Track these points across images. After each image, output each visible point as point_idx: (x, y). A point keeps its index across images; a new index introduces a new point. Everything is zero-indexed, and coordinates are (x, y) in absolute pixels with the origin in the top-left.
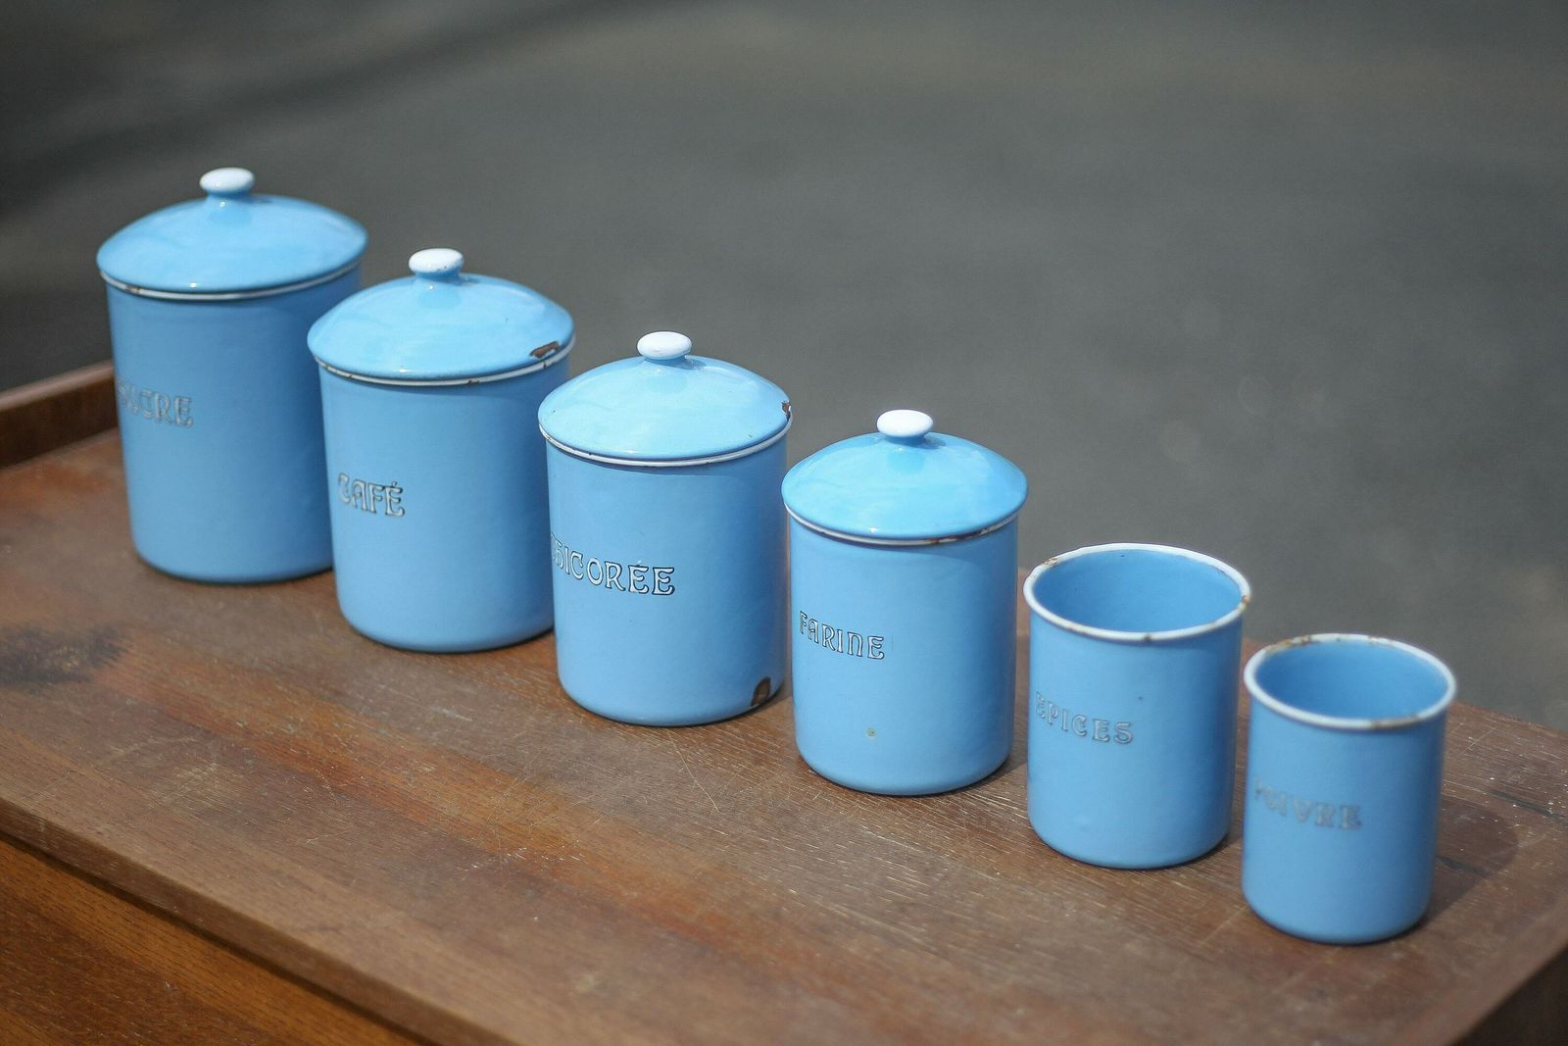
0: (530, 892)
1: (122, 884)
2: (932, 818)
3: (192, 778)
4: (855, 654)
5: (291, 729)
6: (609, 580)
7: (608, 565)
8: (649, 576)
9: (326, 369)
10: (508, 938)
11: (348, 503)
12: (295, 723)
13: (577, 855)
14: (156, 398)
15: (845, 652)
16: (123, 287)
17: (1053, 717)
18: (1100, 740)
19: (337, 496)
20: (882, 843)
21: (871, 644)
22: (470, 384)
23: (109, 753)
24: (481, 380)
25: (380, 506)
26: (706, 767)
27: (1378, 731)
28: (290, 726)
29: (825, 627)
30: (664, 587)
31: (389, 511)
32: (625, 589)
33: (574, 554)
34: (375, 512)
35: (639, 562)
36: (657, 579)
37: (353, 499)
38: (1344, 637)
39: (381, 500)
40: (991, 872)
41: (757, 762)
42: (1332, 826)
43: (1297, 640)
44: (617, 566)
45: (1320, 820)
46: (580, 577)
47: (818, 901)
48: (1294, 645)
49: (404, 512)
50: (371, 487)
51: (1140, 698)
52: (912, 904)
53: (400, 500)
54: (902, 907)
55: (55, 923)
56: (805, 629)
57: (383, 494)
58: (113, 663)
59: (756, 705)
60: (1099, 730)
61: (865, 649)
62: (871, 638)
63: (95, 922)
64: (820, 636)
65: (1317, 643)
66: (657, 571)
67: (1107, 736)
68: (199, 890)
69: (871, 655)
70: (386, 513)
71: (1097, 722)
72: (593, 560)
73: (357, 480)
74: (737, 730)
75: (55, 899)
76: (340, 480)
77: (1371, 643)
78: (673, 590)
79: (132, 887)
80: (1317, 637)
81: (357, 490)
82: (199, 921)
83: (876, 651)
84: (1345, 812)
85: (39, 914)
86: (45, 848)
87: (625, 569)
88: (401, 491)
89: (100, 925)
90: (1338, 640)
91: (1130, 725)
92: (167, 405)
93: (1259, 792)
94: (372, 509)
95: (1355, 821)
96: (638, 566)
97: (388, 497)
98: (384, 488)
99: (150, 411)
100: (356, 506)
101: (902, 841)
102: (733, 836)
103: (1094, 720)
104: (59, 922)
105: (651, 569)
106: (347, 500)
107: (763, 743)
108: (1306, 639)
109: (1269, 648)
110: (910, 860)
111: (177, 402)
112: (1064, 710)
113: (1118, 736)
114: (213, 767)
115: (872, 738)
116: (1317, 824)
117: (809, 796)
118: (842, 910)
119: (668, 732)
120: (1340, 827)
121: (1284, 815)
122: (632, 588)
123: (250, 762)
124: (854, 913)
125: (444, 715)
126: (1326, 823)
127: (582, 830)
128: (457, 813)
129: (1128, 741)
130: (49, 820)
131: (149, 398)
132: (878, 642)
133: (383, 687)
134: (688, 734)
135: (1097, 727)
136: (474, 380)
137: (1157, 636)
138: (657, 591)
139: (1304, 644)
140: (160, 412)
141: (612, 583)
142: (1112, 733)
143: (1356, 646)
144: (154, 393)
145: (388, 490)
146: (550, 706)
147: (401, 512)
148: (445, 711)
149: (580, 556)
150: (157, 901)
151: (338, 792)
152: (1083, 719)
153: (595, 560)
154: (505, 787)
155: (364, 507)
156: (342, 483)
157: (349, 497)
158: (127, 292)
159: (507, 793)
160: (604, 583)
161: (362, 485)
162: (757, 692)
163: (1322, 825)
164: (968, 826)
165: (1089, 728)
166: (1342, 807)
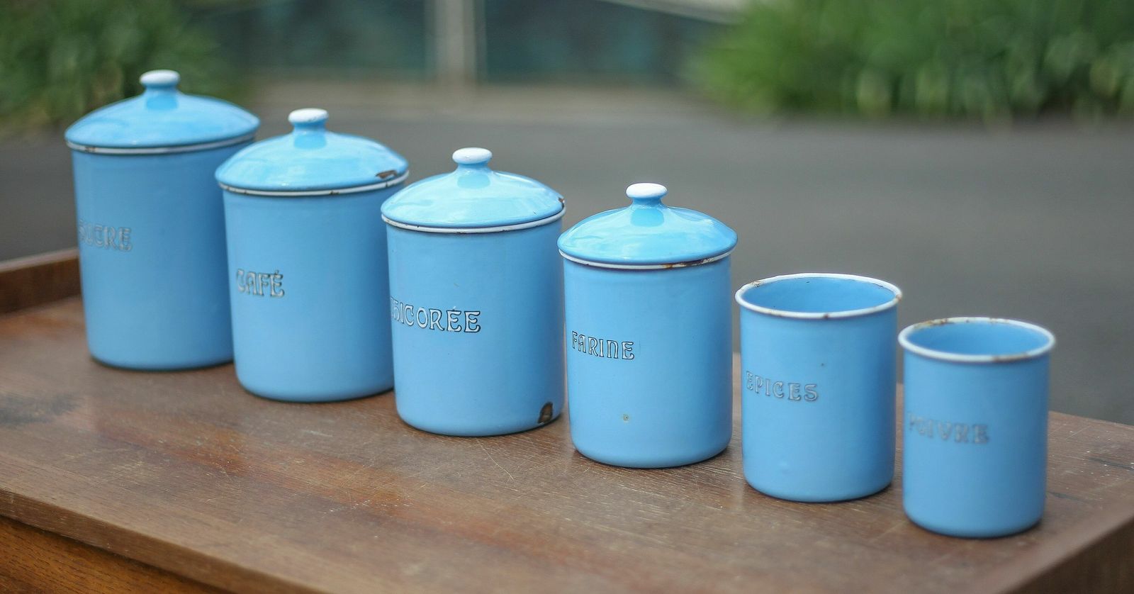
0: (371, 524)
1: (69, 533)
2: (672, 480)
3: (124, 469)
4: (613, 356)
5: (199, 444)
6: (432, 323)
7: (432, 311)
8: (461, 318)
9: (228, 190)
10: (354, 548)
11: (244, 291)
12: (202, 440)
13: (407, 503)
14: (106, 231)
15: (605, 356)
16: (83, 148)
17: (759, 387)
18: (794, 399)
19: (236, 286)
20: (635, 493)
21: (624, 348)
22: (332, 195)
23: (64, 458)
24: (341, 191)
25: (267, 290)
26: (504, 457)
27: (998, 363)
28: (198, 442)
29: (590, 339)
30: (473, 326)
31: (273, 293)
32: (444, 329)
33: (407, 307)
34: (263, 295)
35: (454, 308)
36: (468, 319)
37: (247, 288)
38: (972, 319)
39: (268, 284)
40: (717, 506)
41: (543, 453)
42: (967, 441)
43: (937, 321)
44: (439, 312)
45: (958, 437)
46: (411, 324)
47: (587, 524)
48: (935, 325)
49: (284, 293)
50: (260, 276)
51: (823, 365)
52: (656, 524)
53: (281, 284)
54: (650, 526)
55: (20, 581)
56: (576, 344)
57: (268, 280)
58: (69, 412)
59: (542, 424)
60: (793, 391)
61: (620, 352)
62: (624, 344)
63: (50, 574)
64: (587, 348)
65: (952, 323)
66: (467, 314)
67: (799, 396)
68: (126, 527)
69: (624, 357)
70: (271, 295)
71: (791, 386)
72: (420, 309)
73: (250, 272)
74: (528, 438)
75: (21, 562)
76: (237, 275)
77: (991, 323)
78: (480, 328)
79: (76, 535)
80: (951, 320)
81: (250, 280)
82: (126, 552)
83: (628, 353)
84: (977, 430)
85: (9, 576)
86: (14, 516)
87: (444, 313)
88: (282, 277)
89: (53, 575)
90: (967, 321)
91: (816, 386)
92: (113, 234)
93: (912, 424)
94: (261, 293)
95: (984, 437)
96: (453, 311)
97: (272, 282)
98: (269, 276)
99: (100, 240)
100: (249, 292)
101: (650, 492)
102: (524, 492)
103: (789, 384)
104: (23, 579)
105: (463, 312)
106: (242, 289)
107: (547, 445)
108: (944, 320)
109: (916, 325)
110: (655, 501)
111: (121, 233)
112: (767, 379)
113: (807, 395)
114: (140, 464)
115: (627, 422)
116: (955, 440)
117: (581, 470)
118: (606, 528)
119: (477, 440)
120: (974, 442)
121: (931, 437)
122: (450, 328)
123: (168, 461)
124: (613, 529)
125: (312, 434)
126: (963, 439)
127: (412, 490)
128: (319, 483)
129: (815, 399)
130: (17, 493)
131: (100, 231)
132: (629, 346)
133: (267, 421)
134: (492, 441)
135: (791, 389)
136: (335, 191)
137: (833, 315)
138: (468, 330)
139: (942, 324)
140: (109, 241)
141: (435, 326)
142: (803, 393)
143: (981, 325)
144: (104, 226)
145: (272, 277)
146: (390, 428)
147: (281, 293)
148: (312, 432)
149: (411, 308)
150: (95, 541)
151: (232, 475)
152: (781, 384)
153: (422, 309)
154: (355, 470)
155: (255, 292)
156: (239, 277)
157: (244, 287)
158: (86, 152)
159: (357, 472)
160: (428, 326)
161: (253, 275)
162: (543, 413)
163: (959, 441)
164: (698, 483)
165: (786, 391)
166: (974, 426)
